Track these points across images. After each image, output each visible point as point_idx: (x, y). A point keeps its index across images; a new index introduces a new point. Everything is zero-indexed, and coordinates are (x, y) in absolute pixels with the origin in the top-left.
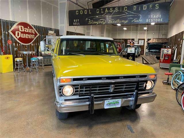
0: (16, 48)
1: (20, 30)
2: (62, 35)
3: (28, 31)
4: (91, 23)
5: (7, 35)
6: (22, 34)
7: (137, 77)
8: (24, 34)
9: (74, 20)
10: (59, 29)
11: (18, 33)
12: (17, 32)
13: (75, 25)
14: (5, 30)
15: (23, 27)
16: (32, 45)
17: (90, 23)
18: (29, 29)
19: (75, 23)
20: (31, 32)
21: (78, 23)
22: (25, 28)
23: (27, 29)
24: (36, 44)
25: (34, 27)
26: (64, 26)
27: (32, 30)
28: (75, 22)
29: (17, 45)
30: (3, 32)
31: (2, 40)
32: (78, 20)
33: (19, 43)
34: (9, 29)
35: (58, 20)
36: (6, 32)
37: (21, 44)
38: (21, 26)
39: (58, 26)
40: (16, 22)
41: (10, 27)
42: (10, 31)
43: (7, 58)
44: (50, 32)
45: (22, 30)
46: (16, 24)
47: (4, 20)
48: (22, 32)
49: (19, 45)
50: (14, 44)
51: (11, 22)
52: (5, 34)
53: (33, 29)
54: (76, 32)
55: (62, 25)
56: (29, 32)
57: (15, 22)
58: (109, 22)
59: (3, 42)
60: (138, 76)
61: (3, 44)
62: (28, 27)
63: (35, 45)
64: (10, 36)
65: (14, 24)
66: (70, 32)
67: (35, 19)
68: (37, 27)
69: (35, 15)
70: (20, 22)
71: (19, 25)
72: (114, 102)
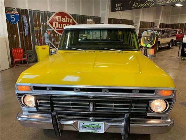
0: (54, 39)
1: (58, 20)
2: (103, 23)
3: (65, 21)
4: (136, 6)
5: (45, 26)
6: (59, 24)
7: (135, 92)
8: (62, 25)
10: (101, 17)
11: (56, 24)
12: (54, 23)
13: (117, 11)
14: (43, 21)
15: (60, 17)
17: (134, 6)
18: (66, 19)
19: (117, 9)
20: (69, 22)
21: (120, 8)
22: (62, 18)
23: (64, 18)
25: (73, 16)
26: (105, 13)
27: (69, 20)
28: (117, 7)
29: (55, 36)
30: (42, 23)
31: (41, 31)
32: (121, 4)
33: (57, 34)
34: (48, 19)
35: (100, 7)
36: (44, 23)
37: (59, 34)
38: (59, 16)
40: (54, 13)
41: (48, 18)
42: (48, 22)
43: (44, 48)
44: (89, 20)
45: (59, 20)
46: (54, 14)
47: (42, 11)
48: (59, 23)
49: (56, 35)
50: (52, 34)
51: (49, 13)
52: (43, 25)
53: (71, 18)
54: (121, 19)
55: (104, 12)
56: (67, 21)
57: (52, 12)
58: (159, 3)
59: (42, 33)
60: (136, 90)
61: (42, 35)
62: (66, 17)
64: (48, 27)
65: (52, 15)
66: (113, 19)
67: (74, 8)
68: (76, 16)
69: (73, 4)
70: (57, 12)
71: (57, 15)
72: (93, 125)
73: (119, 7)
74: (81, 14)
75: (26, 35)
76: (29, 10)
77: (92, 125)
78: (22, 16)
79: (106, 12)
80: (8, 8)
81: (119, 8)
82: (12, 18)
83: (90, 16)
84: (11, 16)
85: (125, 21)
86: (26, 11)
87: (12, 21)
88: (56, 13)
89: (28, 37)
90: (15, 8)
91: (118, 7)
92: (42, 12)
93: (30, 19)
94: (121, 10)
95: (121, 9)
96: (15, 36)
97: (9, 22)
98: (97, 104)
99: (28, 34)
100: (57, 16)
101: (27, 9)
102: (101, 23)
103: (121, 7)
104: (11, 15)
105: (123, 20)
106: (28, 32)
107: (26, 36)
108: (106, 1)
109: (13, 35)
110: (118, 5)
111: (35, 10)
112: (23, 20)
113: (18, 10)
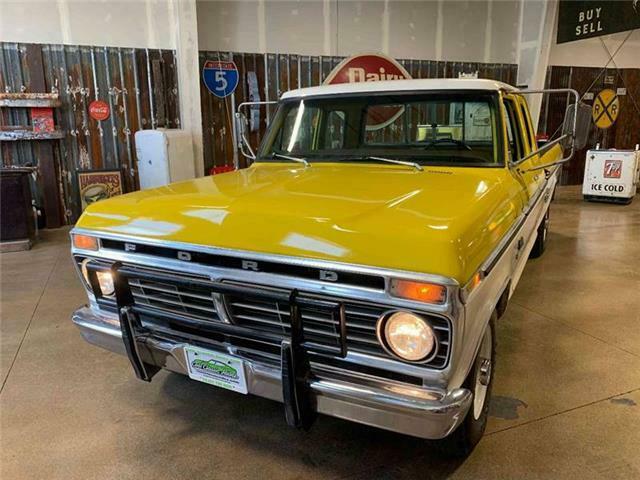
0: (338, 142)
7: (326, 278)
9: (582, 15)
10: (518, 62)
13: (582, 37)
16: (393, 128)
18: (383, 77)
19: (582, 29)
21: (595, 27)
22: (369, 75)
23: (376, 75)
24: (410, 126)
25: (407, 67)
26: (535, 49)
28: (582, 24)
32: (598, 11)
35: (517, 27)
38: (356, 69)
39: (515, 50)
40: (343, 58)
41: (322, 76)
45: (357, 80)
46: (342, 64)
47: (305, 57)
50: (332, 127)
51: (325, 60)
53: (400, 74)
55: (530, 44)
57: (339, 58)
60: (328, 272)
62: (382, 70)
63: (405, 129)
65: (334, 65)
66: (574, 68)
67: (413, 38)
68: (418, 66)
69: (412, 25)
70: (355, 54)
71: (351, 66)
72: (218, 364)
73: (589, 22)
74: (438, 58)
75: (252, 128)
76: (268, 54)
77: (216, 361)
78: (246, 75)
79: (537, 44)
80: (211, 52)
81: (589, 27)
82: (218, 79)
83: (472, 64)
84: (217, 76)
85: (629, 75)
86: (260, 58)
87: (218, 89)
88: (350, 60)
89: (258, 134)
90: (228, 53)
91: (586, 21)
92: (306, 60)
93: (269, 81)
94: (597, 34)
95: (599, 29)
96: (223, 131)
97: (210, 92)
98: (236, 304)
99: (258, 127)
100: (350, 69)
101: (262, 52)
102: (518, 84)
103: (598, 19)
104: (217, 73)
105: (622, 70)
106: (258, 119)
107: (255, 132)
108: (541, 4)
109: (218, 128)
110: (585, 16)
111: (285, 55)
112: (247, 86)
113: (237, 57)
